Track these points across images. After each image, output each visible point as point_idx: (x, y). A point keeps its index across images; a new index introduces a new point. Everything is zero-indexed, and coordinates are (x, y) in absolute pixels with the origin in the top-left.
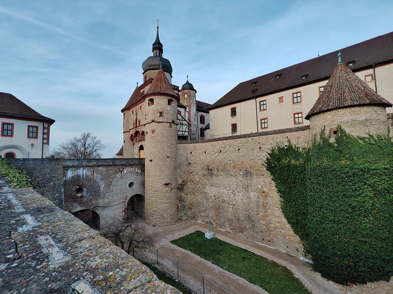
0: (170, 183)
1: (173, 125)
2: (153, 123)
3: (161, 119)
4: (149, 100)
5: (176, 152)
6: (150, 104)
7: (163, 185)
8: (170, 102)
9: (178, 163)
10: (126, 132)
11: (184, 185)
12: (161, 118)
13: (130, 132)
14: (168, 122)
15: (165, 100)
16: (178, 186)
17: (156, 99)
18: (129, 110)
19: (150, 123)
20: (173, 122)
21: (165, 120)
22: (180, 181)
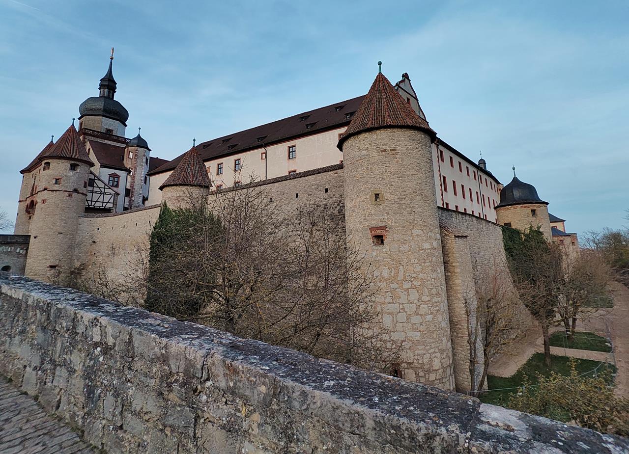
0: (58, 265)
1: (74, 194)
2: (46, 191)
3: (56, 187)
4: (45, 163)
5: (75, 227)
6: (46, 168)
7: (48, 267)
8: (73, 167)
9: (77, 241)
10: (22, 201)
11: (83, 269)
12: (56, 185)
13: (26, 201)
14: (66, 191)
15: (67, 164)
16: (73, 270)
17: (54, 163)
18: (31, 172)
19: (42, 191)
20: (76, 191)
21: (63, 188)
22: (77, 264)
